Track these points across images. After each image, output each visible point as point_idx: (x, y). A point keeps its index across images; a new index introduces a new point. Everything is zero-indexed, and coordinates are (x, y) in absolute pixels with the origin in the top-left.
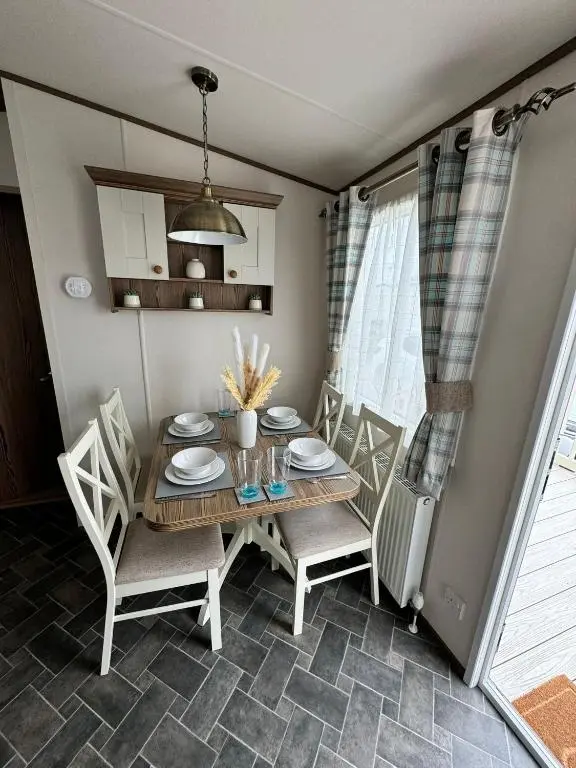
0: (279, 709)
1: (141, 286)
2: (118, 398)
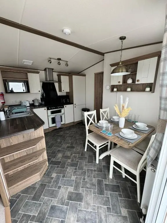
0: (94, 179)
1: (118, 86)
2: (108, 110)
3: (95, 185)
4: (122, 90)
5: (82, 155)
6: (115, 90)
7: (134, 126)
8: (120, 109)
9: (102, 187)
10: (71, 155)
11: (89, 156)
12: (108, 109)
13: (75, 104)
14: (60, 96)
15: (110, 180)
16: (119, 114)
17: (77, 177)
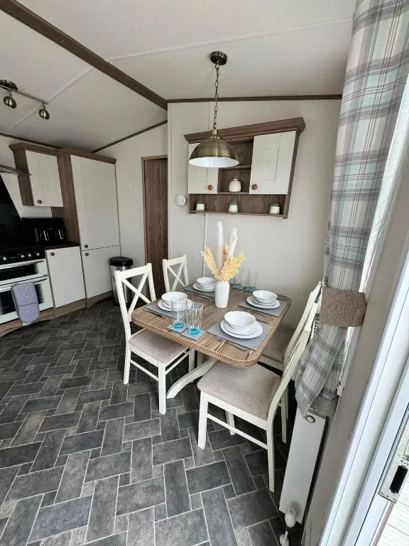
0: (156, 467)
1: (207, 199)
2: (182, 260)
3: (160, 488)
4: (217, 208)
5: (116, 399)
6: (200, 207)
7: (249, 300)
8: (216, 260)
9: (182, 485)
10: (79, 408)
11: (139, 397)
12: (185, 257)
13: (86, 246)
14: (26, 220)
15: (200, 455)
16: (214, 272)
17: (101, 483)
